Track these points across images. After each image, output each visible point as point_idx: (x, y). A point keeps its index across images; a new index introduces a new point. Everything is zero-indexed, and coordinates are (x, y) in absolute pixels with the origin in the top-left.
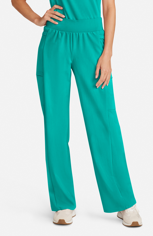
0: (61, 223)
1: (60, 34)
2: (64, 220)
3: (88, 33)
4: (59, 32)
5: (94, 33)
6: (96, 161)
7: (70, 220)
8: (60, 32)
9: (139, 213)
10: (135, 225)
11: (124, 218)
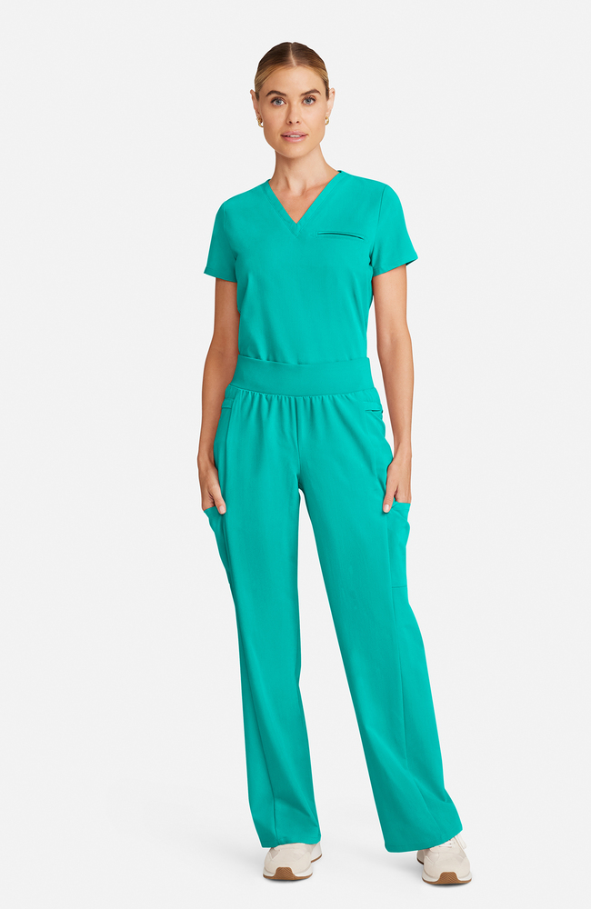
0: (283, 876)
1: (265, 402)
2: (288, 870)
3: (336, 397)
4: (261, 396)
5: (349, 395)
6: (368, 728)
7: (306, 870)
8: (264, 396)
9: (465, 850)
10: (448, 880)
11: (426, 860)
